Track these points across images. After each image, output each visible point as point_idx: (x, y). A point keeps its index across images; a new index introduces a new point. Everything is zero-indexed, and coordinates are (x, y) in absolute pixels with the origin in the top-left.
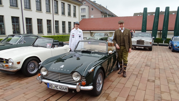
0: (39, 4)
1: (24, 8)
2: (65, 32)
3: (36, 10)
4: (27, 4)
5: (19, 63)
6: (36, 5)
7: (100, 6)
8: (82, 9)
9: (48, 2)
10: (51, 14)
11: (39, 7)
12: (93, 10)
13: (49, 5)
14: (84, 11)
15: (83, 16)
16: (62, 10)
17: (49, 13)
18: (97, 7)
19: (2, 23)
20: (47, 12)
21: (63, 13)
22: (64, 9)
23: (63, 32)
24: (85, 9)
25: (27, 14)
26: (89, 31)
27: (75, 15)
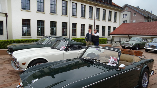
0: (83, 12)
1: (72, 16)
2: (104, 36)
3: (81, 17)
4: (74, 12)
5: (24, 64)
6: (81, 12)
7: (144, 11)
8: (124, 15)
9: (91, 10)
10: (93, 20)
11: (83, 14)
12: (135, 15)
13: (92, 13)
14: (126, 17)
15: (125, 21)
16: (103, 16)
17: (91, 19)
18: (140, 12)
19: (55, 27)
20: (90, 18)
21: (104, 19)
22: (105, 15)
23: (102, 36)
24: (127, 14)
25: (74, 20)
26: (128, 36)
27: (115, 20)
